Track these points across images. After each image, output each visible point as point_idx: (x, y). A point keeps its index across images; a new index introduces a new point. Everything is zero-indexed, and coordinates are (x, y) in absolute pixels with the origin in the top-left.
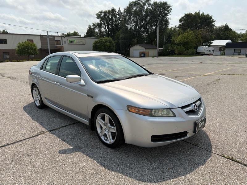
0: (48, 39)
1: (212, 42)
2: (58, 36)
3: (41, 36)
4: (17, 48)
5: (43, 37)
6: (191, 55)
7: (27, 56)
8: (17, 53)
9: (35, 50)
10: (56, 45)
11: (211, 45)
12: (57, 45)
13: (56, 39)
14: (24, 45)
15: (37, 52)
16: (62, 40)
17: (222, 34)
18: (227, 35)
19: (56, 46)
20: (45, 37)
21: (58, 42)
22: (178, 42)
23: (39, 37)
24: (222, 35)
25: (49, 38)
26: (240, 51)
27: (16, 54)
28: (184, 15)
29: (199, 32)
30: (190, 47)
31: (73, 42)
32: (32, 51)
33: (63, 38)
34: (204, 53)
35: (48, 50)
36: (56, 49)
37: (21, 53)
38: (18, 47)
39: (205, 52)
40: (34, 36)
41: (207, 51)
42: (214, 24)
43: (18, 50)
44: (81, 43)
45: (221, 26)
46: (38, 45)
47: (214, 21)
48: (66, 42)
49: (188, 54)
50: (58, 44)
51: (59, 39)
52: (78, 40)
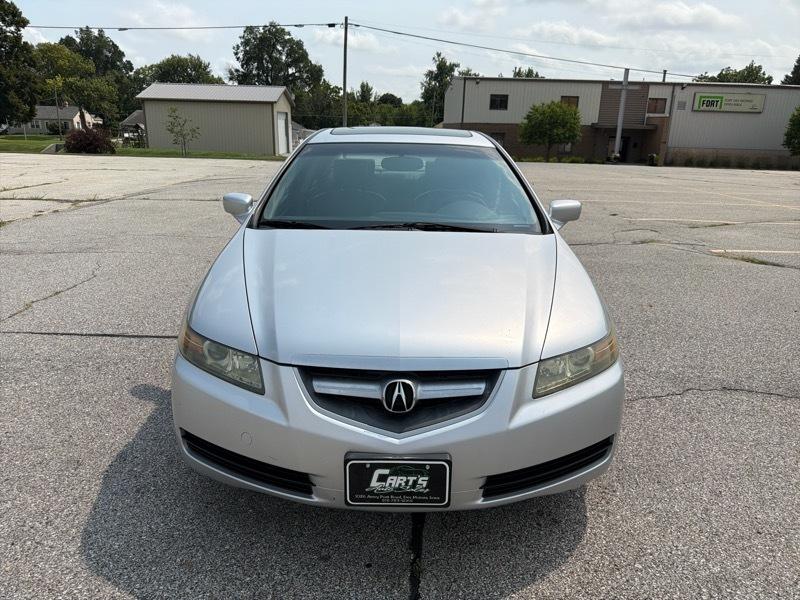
0: (624, 94)
2: (664, 84)
3: (605, 84)
4: (526, 121)
5: (611, 87)
7: (547, 144)
8: (522, 136)
9: (572, 129)
10: (647, 115)
12: (651, 115)
13: (653, 93)
14: (544, 113)
15: (576, 136)
16: (673, 96)
19: (648, 118)
20: (614, 87)
21: (658, 104)
23: (599, 88)
25: (628, 91)
27: (520, 140)
31: (711, 103)
32: (561, 131)
33: (678, 89)
35: (615, 130)
36: (644, 127)
37: (531, 137)
38: (528, 117)
40: (583, 85)
43: (526, 129)
44: (746, 107)
46: (589, 113)
48: (685, 103)
50: (655, 112)
51: (665, 93)
52: (737, 97)
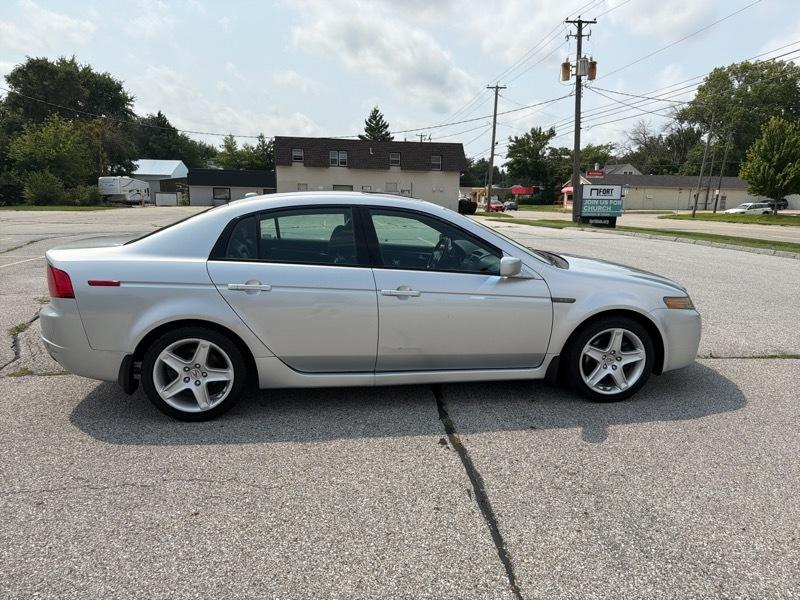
1: (135, 163)
6: (88, 205)
11: (134, 173)
17: (154, 142)
18: (170, 147)
22: (20, 159)
24: (155, 146)
26: (227, 195)
28: (24, 62)
29: (91, 129)
30: (73, 176)
34: (122, 199)
39: (124, 195)
41: (130, 191)
42: (130, 107)
45: (146, 117)
47: (131, 100)
49: (77, 201)
